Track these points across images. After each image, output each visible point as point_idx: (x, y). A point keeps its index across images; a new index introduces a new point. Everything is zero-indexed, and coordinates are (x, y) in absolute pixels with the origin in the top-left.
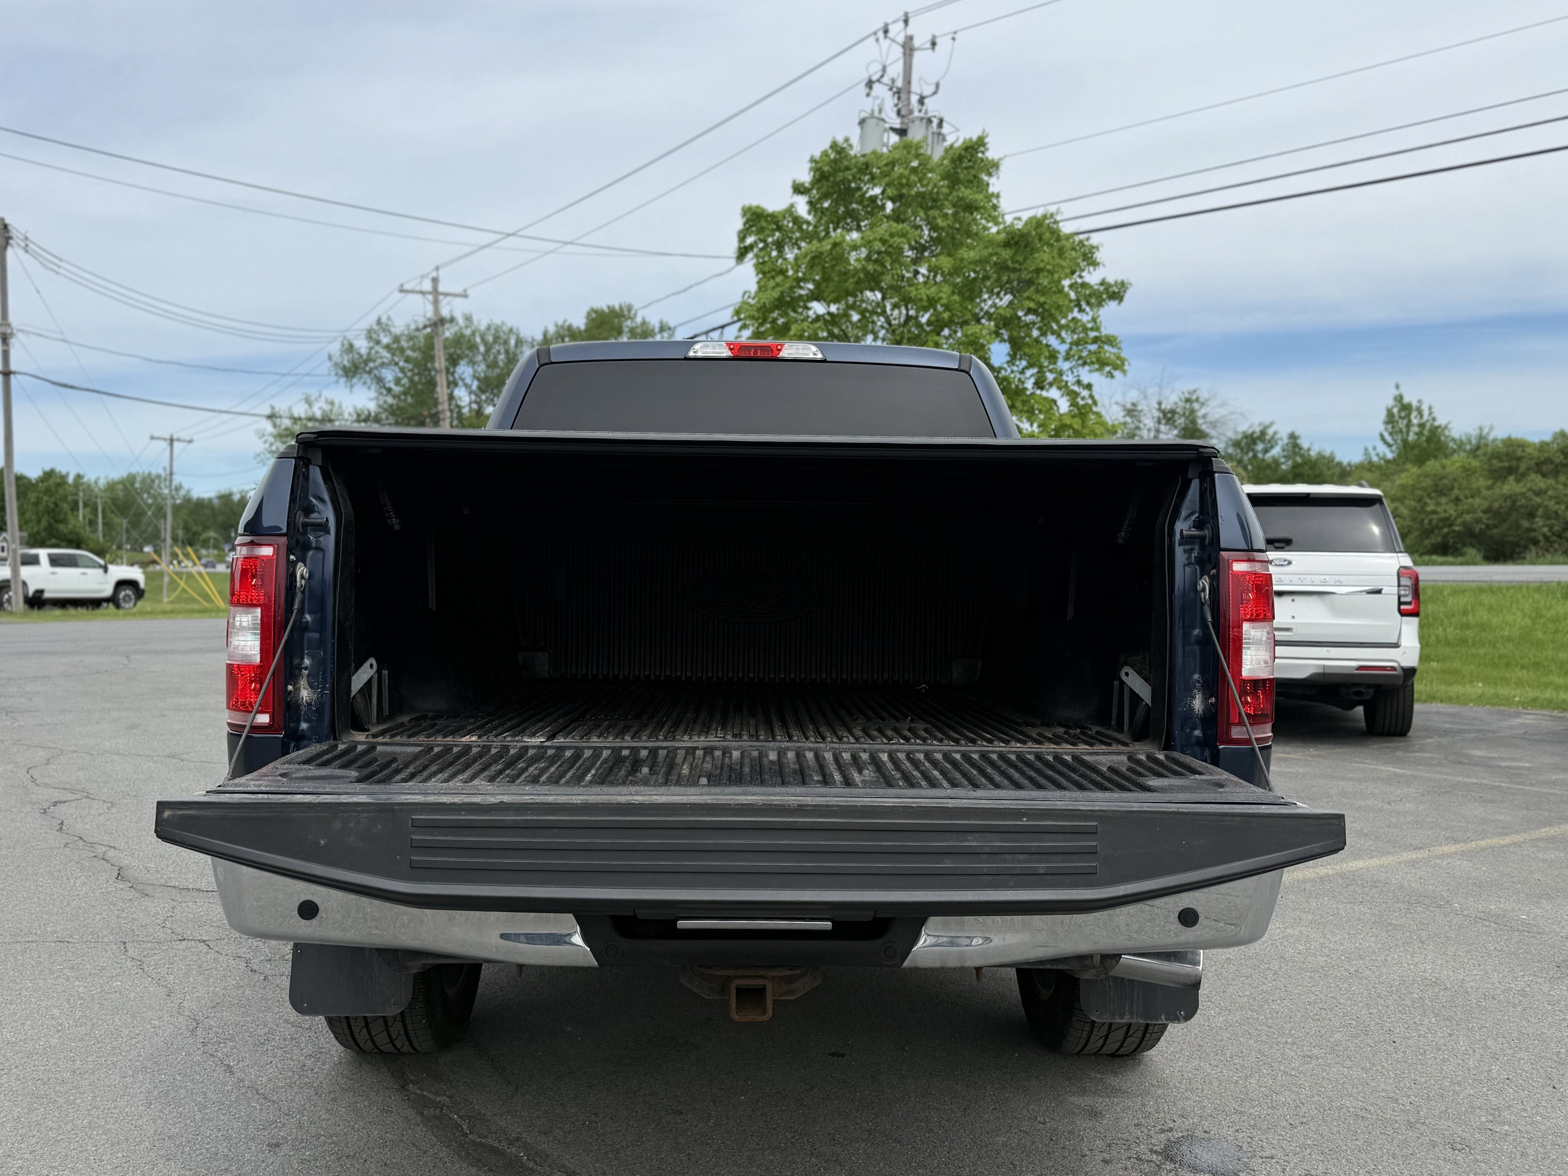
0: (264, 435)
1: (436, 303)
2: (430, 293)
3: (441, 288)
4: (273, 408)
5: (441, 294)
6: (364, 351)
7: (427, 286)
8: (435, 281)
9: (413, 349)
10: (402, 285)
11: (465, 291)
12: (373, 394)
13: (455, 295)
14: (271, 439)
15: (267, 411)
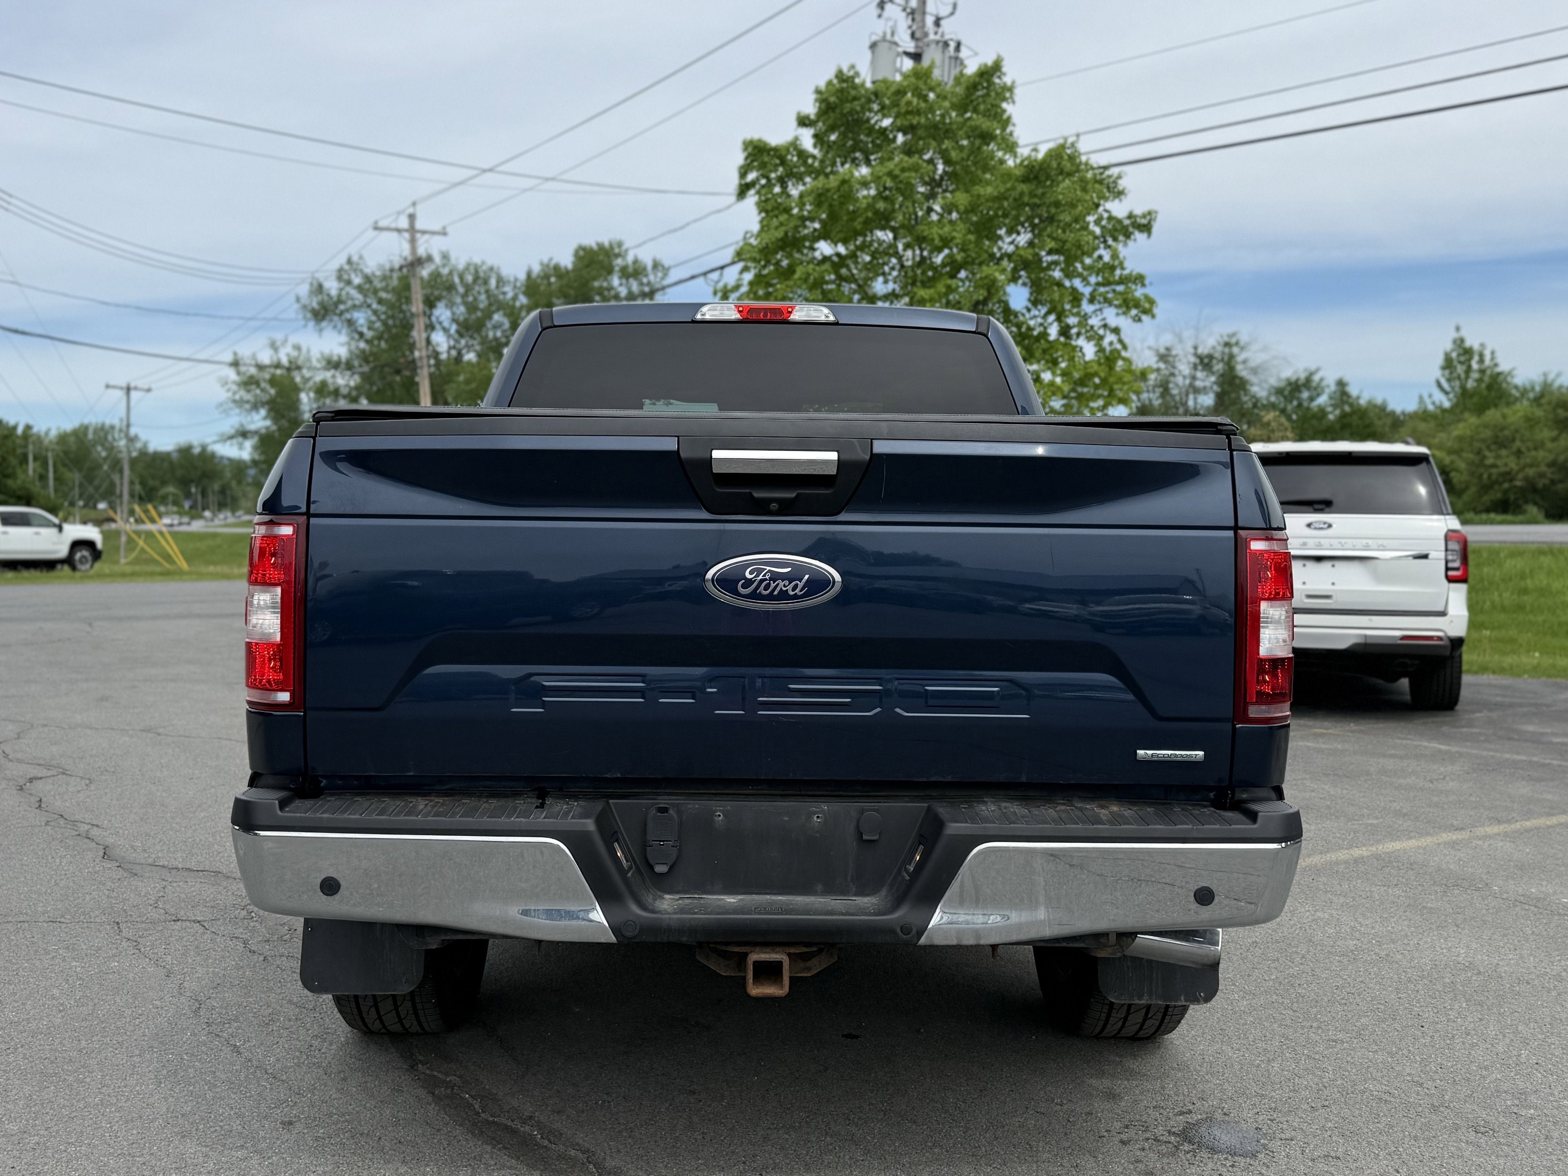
0: (226, 383)
1: (413, 241)
2: (406, 231)
3: (419, 225)
4: (235, 354)
5: (419, 231)
6: (334, 293)
7: (404, 223)
8: (412, 217)
9: (385, 289)
10: (376, 223)
11: (444, 228)
12: (344, 338)
13: (433, 233)
14: (234, 387)
15: (229, 358)
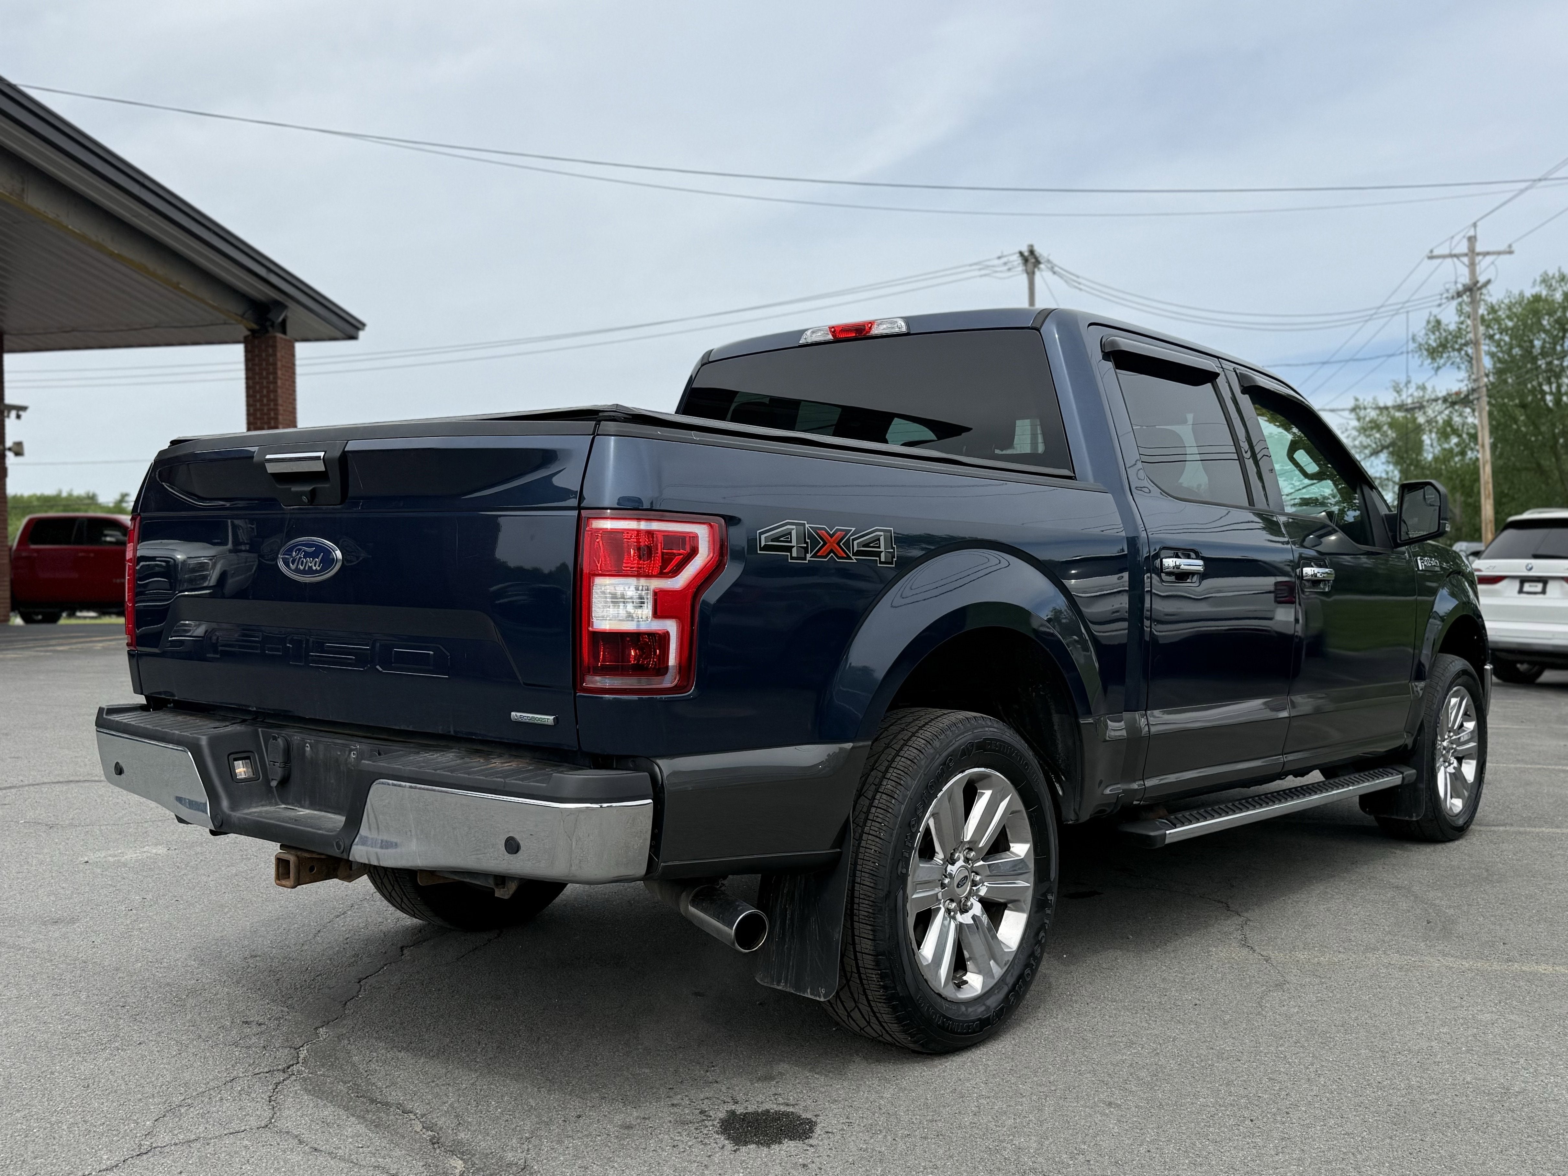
0: (1346, 430)
1: (1472, 266)
2: (1466, 255)
3: (1478, 249)
4: (1357, 400)
5: (1478, 254)
7: (1463, 248)
8: (1472, 240)
10: (1431, 251)
11: (1510, 246)
12: (1463, 374)
13: (1499, 253)
14: (1355, 433)
15: (1351, 404)
